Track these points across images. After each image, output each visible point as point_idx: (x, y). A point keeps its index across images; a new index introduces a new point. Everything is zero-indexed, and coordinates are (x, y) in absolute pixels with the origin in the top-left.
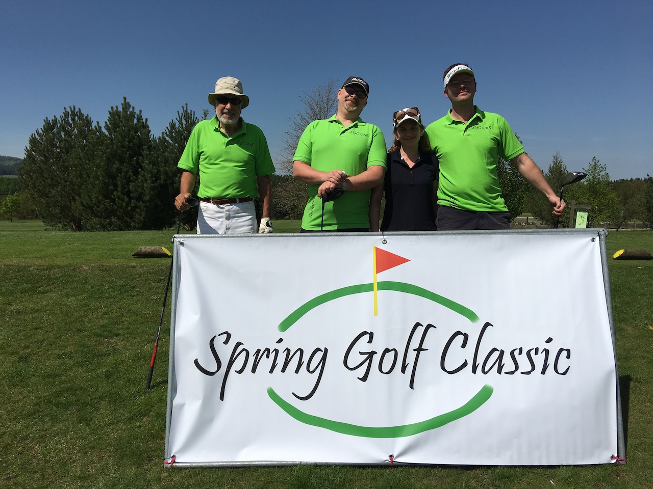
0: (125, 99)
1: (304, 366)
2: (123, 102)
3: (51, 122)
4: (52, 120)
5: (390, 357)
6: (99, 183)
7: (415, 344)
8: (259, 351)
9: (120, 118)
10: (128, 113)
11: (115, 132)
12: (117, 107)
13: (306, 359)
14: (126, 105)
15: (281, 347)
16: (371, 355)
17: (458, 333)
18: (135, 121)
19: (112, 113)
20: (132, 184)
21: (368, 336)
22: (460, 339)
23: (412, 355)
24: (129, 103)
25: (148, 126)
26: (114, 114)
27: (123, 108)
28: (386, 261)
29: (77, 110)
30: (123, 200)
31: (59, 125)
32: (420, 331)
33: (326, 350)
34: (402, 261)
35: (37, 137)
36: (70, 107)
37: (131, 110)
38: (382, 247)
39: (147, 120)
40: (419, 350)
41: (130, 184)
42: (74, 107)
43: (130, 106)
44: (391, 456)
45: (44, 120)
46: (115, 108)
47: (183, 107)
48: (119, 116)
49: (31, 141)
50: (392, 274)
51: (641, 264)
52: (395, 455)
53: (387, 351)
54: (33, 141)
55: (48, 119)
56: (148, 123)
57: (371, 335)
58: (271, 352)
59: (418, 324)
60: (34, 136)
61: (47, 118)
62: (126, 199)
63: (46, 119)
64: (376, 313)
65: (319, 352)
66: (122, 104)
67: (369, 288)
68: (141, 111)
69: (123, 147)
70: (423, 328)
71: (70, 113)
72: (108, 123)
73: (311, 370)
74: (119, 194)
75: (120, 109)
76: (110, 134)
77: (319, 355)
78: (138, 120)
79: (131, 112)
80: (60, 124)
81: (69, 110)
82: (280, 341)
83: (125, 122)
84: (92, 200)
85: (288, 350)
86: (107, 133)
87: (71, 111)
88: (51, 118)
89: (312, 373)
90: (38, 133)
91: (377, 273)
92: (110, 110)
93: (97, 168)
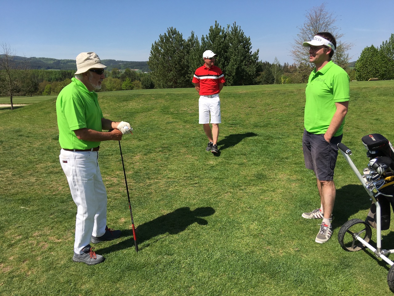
0: (216, 22)
3: (163, 37)
12: (212, 26)
19: (211, 30)
24: (218, 24)
37: (219, 27)
42: (172, 27)
47: (233, 24)
60: (153, 45)
63: (160, 35)
66: (215, 25)
86: (207, 41)
87: (171, 30)
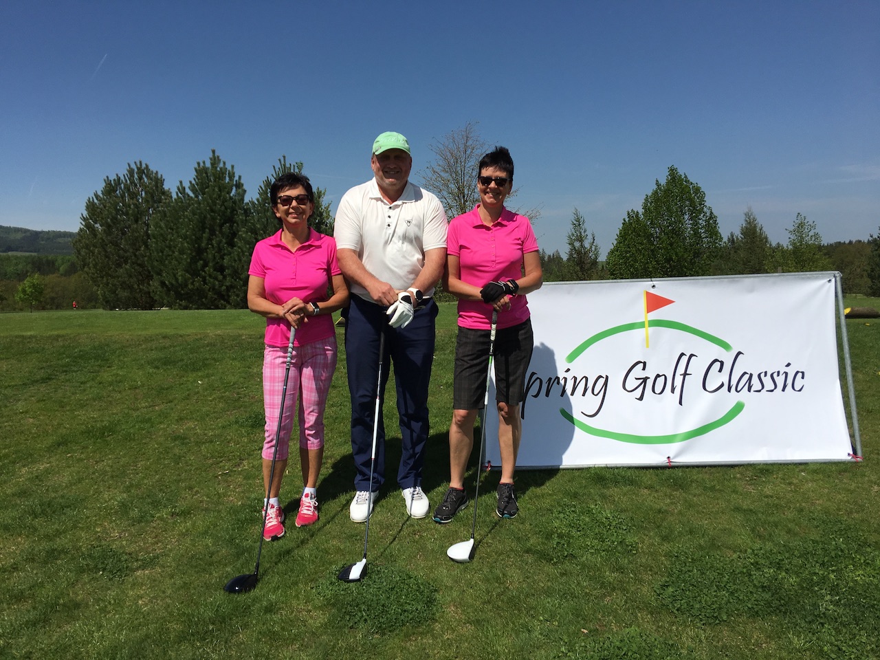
0: (214, 152)
1: (589, 390)
2: (211, 156)
3: (112, 182)
4: (114, 180)
5: (661, 381)
6: (187, 258)
7: (681, 370)
8: (550, 379)
9: (207, 176)
10: (218, 169)
11: (204, 194)
12: (204, 162)
13: (590, 385)
14: (215, 160)
15: (569, 376)
16: (645, 380)
17: (716, 361)
18: (227, 179)
19: (200, 170)
20: (227, 258)
21: (642, 364)
22: (717, 365)
23: (679, 379)
24: (218, 157)
25: (243, 185)
26: (201, 172)
27: (211, 164)
28: (655, 302)
29: (144, 166)
30: (216, 279)
31: (122, 185)
32: (685, 359)
33: (607, 377)
34: (669, 302)
35: (96, 201)
36: (135, 163)
37: (221, 165)
38: (652, 291)
39: (240, 177)
40: (685, 374)
41: (225, 257)
42: (141, 162)
43: (219, 160)
44: (669, 458)
45: (105, 180)
46: (202, 164)
47: (280, 160)
48: (206, 173)
49: (88, 208)
50: (661, 314)
51: (869, 322)
52: (671, 457)
53: (658, 376)
54: (91, 207)
55: (110, 179)
56: (242, 181)
57: (645, 364)
58: (561, 379)
59: (682, 354)
60: (91, 200)
61: (108, 177)
62: (220, 277)
63: (106, 178)
64: (648, 347)
65: (602, 379)
66: (211, 159)
67: (642, 325)
68: (233, 167)
69: (212, 211)
70: (687, 357)
71: (136, 170)
72: (193, 182)
73: (595, 393)
74: (211, 270)
75: (208, 165)
76: (197, 197)
77: (602, 381)
78: (230, 177)
79: (221, 169)
80: (125, 185)
81: (133, 166)
82: (568, 370)
83: (215, 181)
84: (177, 280)
85: (575, 378)
86: (191, 194)
87: (137, 168)
88: (113, 177)
89: (596, 395)
90: (97, 196)
91: (648, 312)
92: (196, 166)
93: (182, 238)
